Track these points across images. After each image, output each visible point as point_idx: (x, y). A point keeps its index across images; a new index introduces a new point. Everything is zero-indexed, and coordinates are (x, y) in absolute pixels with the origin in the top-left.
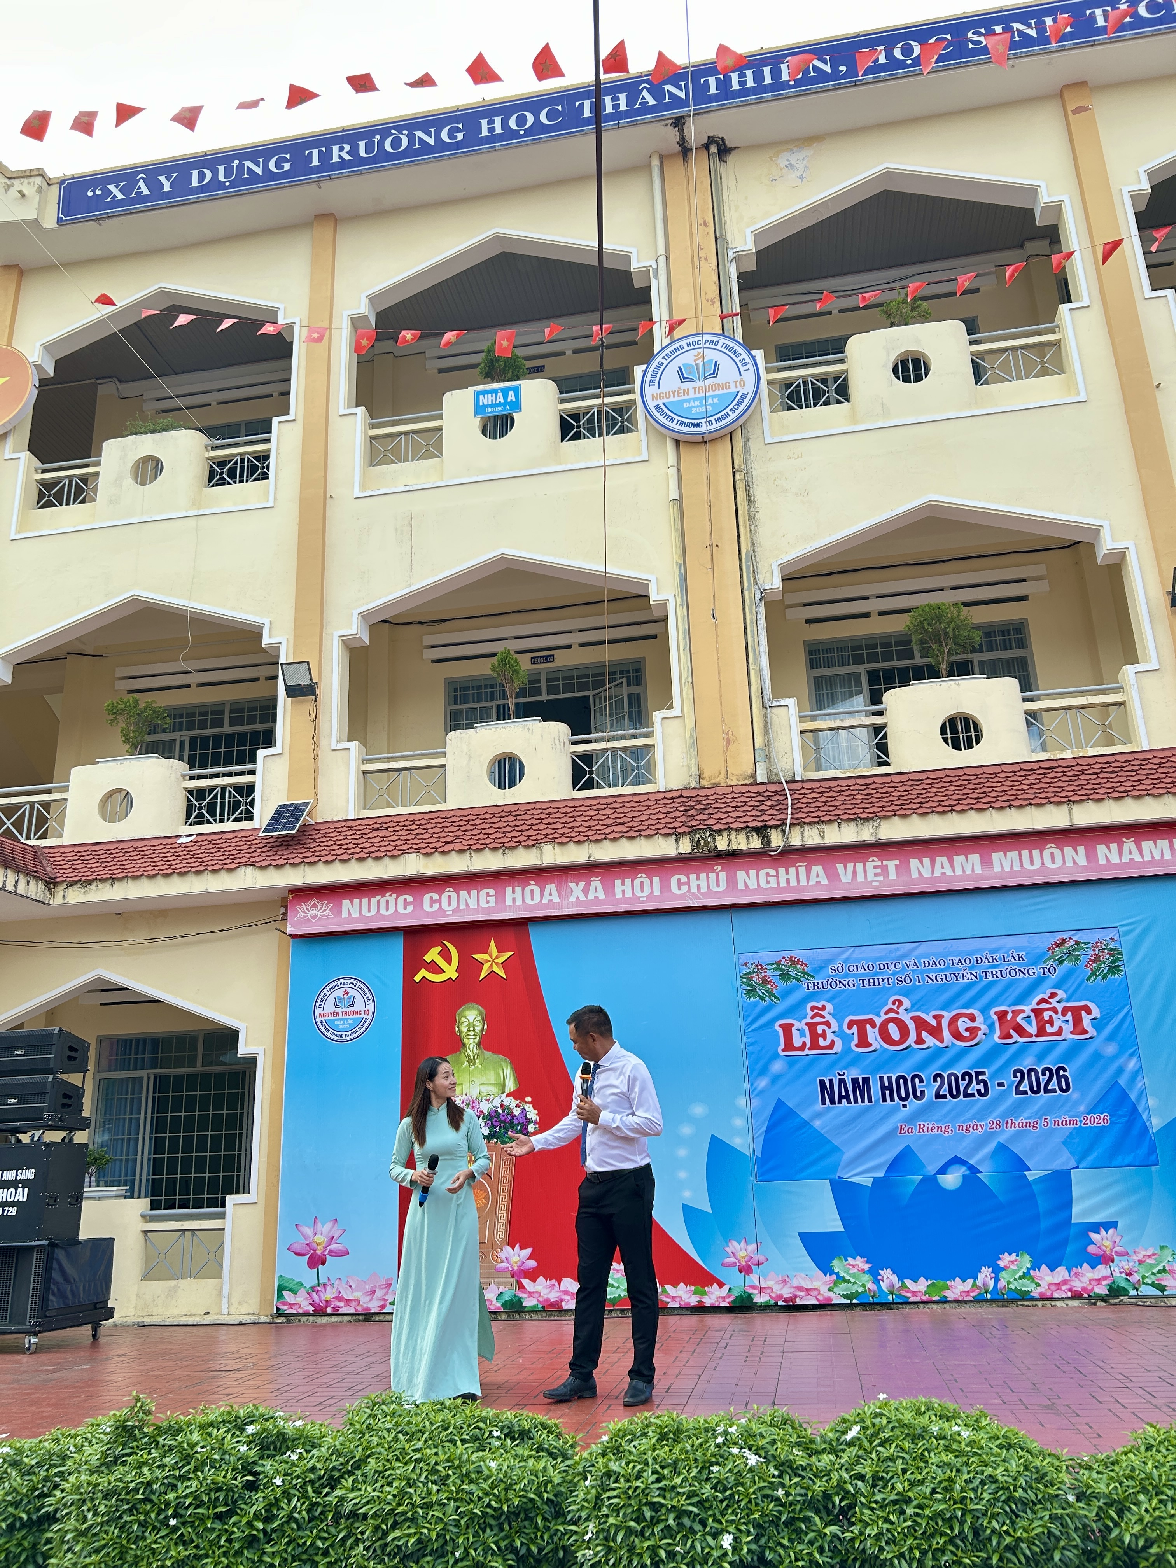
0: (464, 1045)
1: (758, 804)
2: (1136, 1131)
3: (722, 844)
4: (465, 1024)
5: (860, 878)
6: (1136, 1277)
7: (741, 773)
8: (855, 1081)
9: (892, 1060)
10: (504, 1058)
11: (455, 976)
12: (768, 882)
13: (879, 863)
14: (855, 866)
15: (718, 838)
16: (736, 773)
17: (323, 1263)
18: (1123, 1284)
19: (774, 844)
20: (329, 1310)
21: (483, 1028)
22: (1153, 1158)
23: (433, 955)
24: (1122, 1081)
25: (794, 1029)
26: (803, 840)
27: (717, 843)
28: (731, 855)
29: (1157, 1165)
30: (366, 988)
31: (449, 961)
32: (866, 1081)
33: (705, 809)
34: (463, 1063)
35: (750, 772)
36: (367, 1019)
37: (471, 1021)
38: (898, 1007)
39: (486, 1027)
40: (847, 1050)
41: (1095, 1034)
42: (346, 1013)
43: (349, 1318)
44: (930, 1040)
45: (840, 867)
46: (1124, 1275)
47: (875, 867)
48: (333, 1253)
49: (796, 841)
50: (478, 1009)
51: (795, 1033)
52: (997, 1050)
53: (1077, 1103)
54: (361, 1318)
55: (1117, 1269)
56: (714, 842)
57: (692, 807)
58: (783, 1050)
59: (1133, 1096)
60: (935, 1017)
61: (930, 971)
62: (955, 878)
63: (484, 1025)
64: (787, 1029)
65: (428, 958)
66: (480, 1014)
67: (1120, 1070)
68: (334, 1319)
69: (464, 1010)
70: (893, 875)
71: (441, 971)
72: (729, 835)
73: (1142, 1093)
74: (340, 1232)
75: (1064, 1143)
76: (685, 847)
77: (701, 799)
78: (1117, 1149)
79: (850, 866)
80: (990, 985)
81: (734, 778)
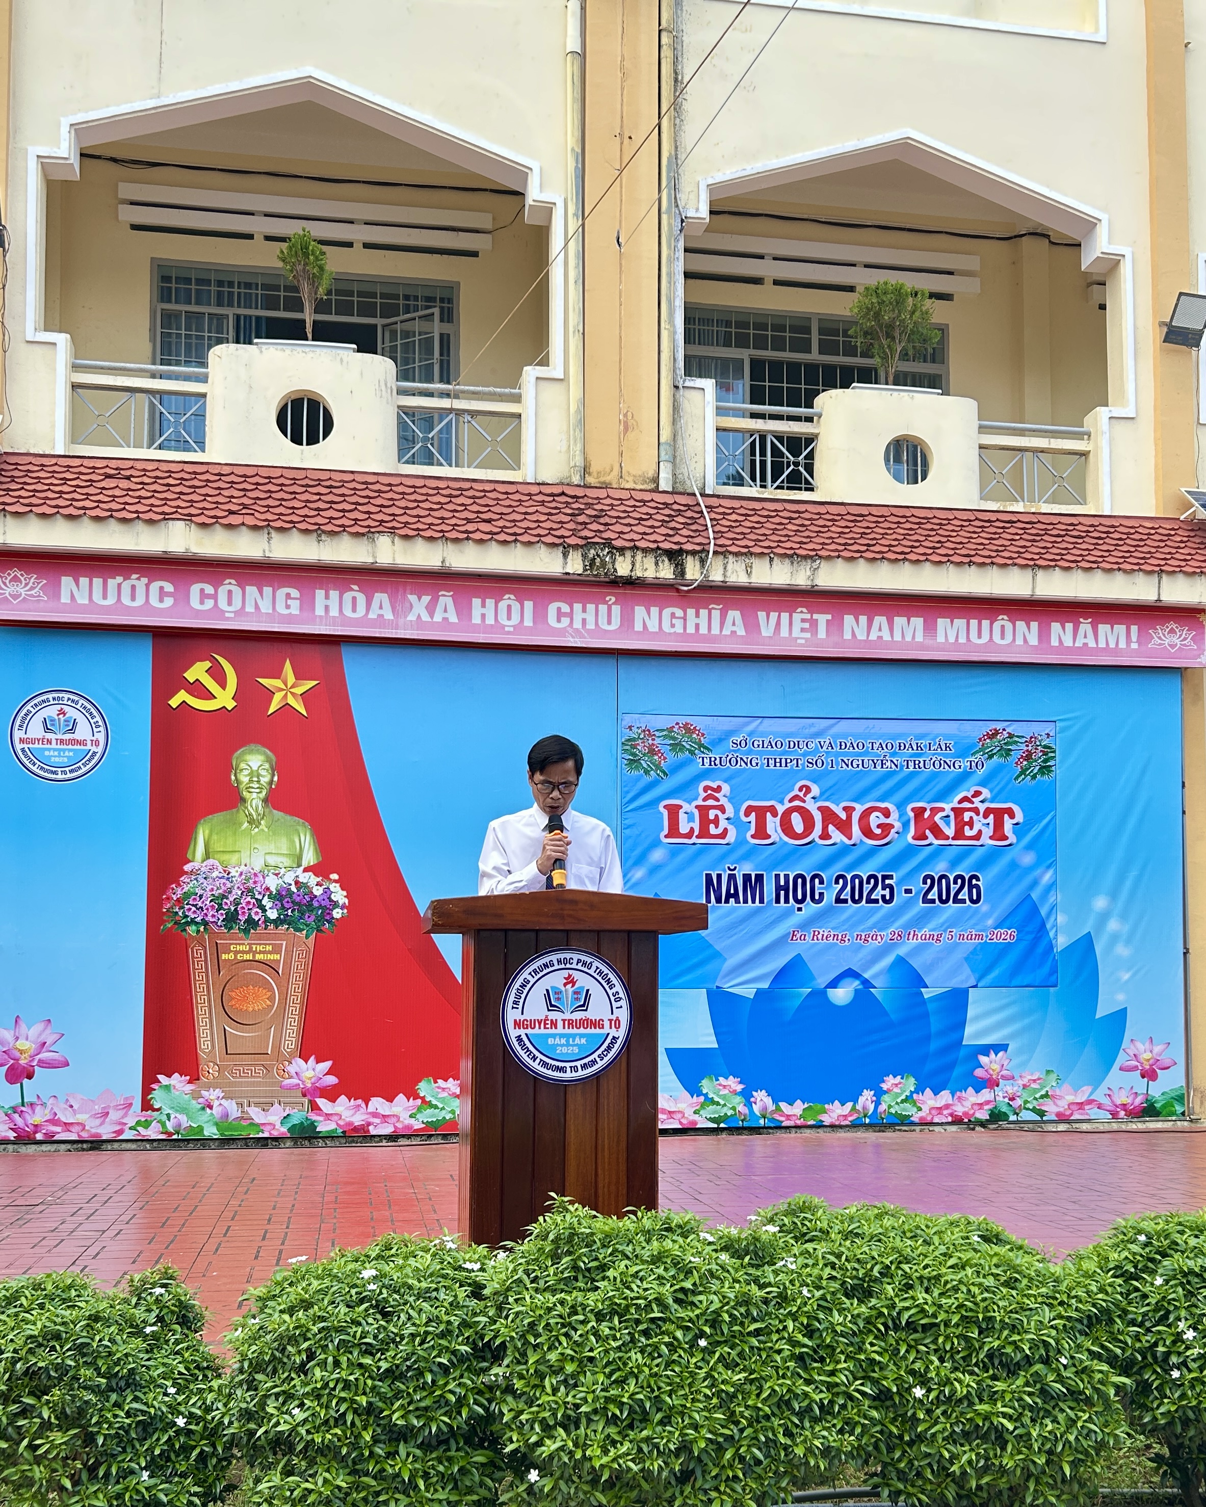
0: (243, 800)
1: (667, 519)
2: (1040, 949)
3: (623, 568)
4: (246, 772)
5: (784, 632)
6: (1019, 1102)
7: (640, 473)
8: (747, 878)
9: (791, 855)
10: (301, 821)
11: (231, 705)
12: (673, 626)
13: (808, 616)
14: (779, 616)
15: (619, 559)
16: (633, 472)
17: (30, 1077)
18: (1004, 1109)
19: (689, 576)
20: (39, 1136)
21: (271, 782)
22: (1053, 978)
23: (197, 672)
24: (1035, 895)
25: (681, 812)
26: (725, 575)
27: (617, 566)
28: (631, 583)
29: (1055, 986)
30: (93, 709)
31: (223, 684)
32: (759, 878)
33: (600, 517)
34: (241, 824)
35: (651, 473)
36: (95, 753)
37: (255, 768)
38: (805, 795)
39: (276, 779)
40: (740, 841)
41: (1015, 841)
42: (62, 741)
43: (69, 1146)
44: (837, 836)
45: (762, 615)
46: (1006, 1100)
47: (803, 620)
48: (43, 1064)
49: (716, 576)
50: (265, 754)
51: (682, 817)
52: (908, 852)
53: (987, 916)
54: (85, 1146)
55: (1001, 1094)
56: (613, 562)
57: (581, 512)
58: (666, 837)
59: (1043, 912)
60: (845, 809)
61: (846, 754)
62: (892, 644)
63: (273, 775)
64: (673, 811)
65: (191, 675)
66: (268, 760)
67: (1035, 883)
68: (44, 1147)
69: (244, 753)
70: (822, 633)
71: (211, 696)
72: (633, 557)
73: (1053, 907)
74: (56, 1037)
75: (967, 959)
76: (575, 565)
77: (590, 501)
78: (1017, 969)
79: (774, 615)
80: (912, 775)
81: (630, 479)
